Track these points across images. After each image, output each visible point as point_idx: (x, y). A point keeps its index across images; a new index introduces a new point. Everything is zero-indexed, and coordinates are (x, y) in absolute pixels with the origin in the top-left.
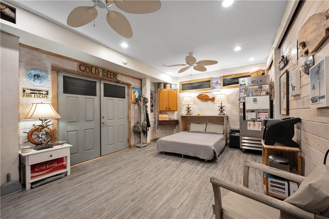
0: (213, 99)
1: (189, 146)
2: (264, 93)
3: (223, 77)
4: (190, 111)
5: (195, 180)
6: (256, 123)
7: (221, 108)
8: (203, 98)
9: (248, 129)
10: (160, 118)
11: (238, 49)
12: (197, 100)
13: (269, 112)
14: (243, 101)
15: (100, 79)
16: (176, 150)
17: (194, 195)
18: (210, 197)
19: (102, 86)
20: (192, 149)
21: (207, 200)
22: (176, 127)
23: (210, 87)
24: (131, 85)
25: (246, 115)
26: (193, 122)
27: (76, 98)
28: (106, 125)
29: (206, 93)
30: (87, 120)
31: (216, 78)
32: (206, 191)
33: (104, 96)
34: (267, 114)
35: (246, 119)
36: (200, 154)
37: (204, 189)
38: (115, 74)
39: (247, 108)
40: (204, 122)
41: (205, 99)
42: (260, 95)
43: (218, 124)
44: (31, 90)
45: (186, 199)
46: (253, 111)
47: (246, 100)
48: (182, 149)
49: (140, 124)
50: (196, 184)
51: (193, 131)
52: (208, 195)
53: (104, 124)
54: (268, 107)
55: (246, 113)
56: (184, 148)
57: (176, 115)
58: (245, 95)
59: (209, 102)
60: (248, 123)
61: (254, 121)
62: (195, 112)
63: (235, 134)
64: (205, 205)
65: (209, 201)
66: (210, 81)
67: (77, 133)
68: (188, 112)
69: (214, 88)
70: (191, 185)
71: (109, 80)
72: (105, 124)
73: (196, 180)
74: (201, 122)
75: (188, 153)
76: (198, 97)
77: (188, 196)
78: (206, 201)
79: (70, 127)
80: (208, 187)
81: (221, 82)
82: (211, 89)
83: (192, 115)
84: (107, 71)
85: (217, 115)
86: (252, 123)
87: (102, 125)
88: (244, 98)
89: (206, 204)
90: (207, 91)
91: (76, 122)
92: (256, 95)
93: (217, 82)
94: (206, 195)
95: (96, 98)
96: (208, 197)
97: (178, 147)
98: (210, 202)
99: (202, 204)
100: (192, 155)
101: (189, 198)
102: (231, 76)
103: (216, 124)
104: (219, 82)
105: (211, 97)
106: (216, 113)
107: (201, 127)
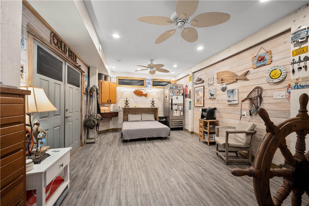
0: (146, 95)
1: (154, 130)
2: (181, 94)
3: (153, 79)
4: (128, 103)
6: (177, 111)
7: (153, 102)
8: (138, 93)
9: (174, 115)
10: (102, 110)
11: (175, 66)
12: (134, 95)
13: (183, 105)
14: (171, 98)
16: (143, 135)
20: (156, 132)
22: (112, 119)
23: (143, 85)
24: (84, 72)
25: (173, 107)
26: (130, 114)
28: (68, 120)
29: (141, 89)
31: (148, 79)
34: (182, 106)
35: (173, 109)
36: (162, 134)
38: (76, 57)
39: (173, 103)
40: (139, 113)
41: (140, 94)
42: (179, 96)
43: (149, 113)
46: (176, 104)
47: (173, 98)
48: (148, 134)
49: (94, 117)
51: (132, 120)
54: (182, 103)
55: (173, 106)
56: (149, 132)
57: (112, 107)
58: (172, 95)
59: (143, 97)
60: (174, 111)
61: (177, 110)
62: (132, 105)
63: (163, 119)
66: (143, 80)
68: (127, 104)
69: (147, 87)
71: (72, 63)
74: (137, 113)
75: (153, 136)
76: (135, 92)
81: (151, 83)
82: (145, 87)
83: (130, 107)
85: (150, 107)
86: (175, 111)
87: (66, 120)
88: (172, 96)
90: (142, 88)
92: (178, 95)
93: (149, 82)
97: (144, 133)
100: (156, 137)
102: (158, 80)
103: (148, 113)
104: (150, 83)
105: (144, 93)
106: (149, 106)
107: (138, 117)
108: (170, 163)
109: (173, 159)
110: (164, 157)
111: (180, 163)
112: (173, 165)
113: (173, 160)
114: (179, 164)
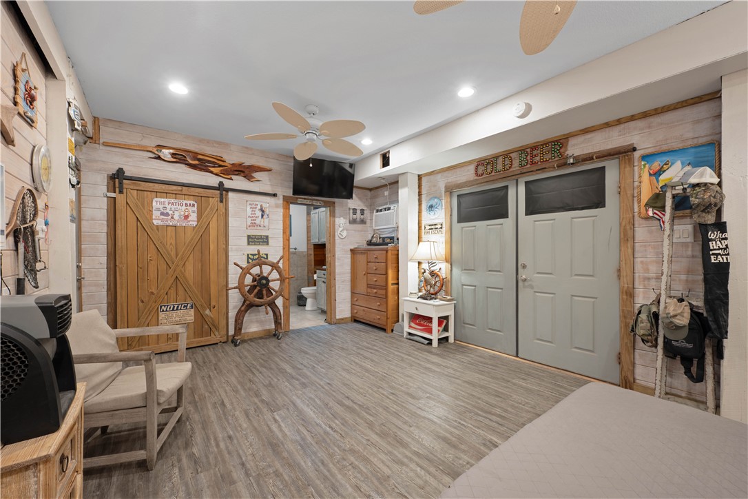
5: (329, 471)
15: (515, 177)
17: (280, 445)
18: (248, 466)
19: (522, 189)
21: (250, 458)
24: (634, 149)
27: (474, 228)
28: (531, 287)
30: (490, 269)
32: (271, 470)
33: (527, 214)
37: (281, 470)
38: (559, 144)
44: (430, 225)
45: (281, 430)
50: (310, 464)
52: (257, 466)
53: (526, 284)
64: (244, 447)
65: (244, 459)
67: (475, 289)
70: (315, 453)
71: (537, 170)
72: (530, 283)
73: (327, 474)
77: (285, 435)
78: (248, 453)
79: (465, 278)
80: (279, 483)
84: (531, 148)
87: (520, 284)
89: (243, 451)
91: (473, 270)
94: (262, 464)
95: (508, 223)
96: (252, 464)
98: (241, 459)
99: (251, 445)
101: (280, 435)
108: (334, 393)
109: (330, 408)
110: (356, 407)
111: (310, 398)
112: (327, 390)
113: (331, 404)
114: (313, 396)
